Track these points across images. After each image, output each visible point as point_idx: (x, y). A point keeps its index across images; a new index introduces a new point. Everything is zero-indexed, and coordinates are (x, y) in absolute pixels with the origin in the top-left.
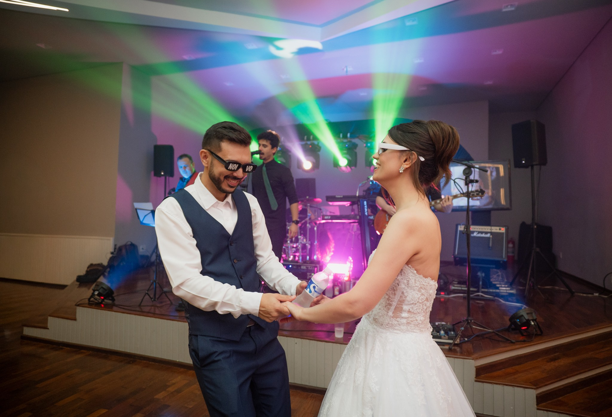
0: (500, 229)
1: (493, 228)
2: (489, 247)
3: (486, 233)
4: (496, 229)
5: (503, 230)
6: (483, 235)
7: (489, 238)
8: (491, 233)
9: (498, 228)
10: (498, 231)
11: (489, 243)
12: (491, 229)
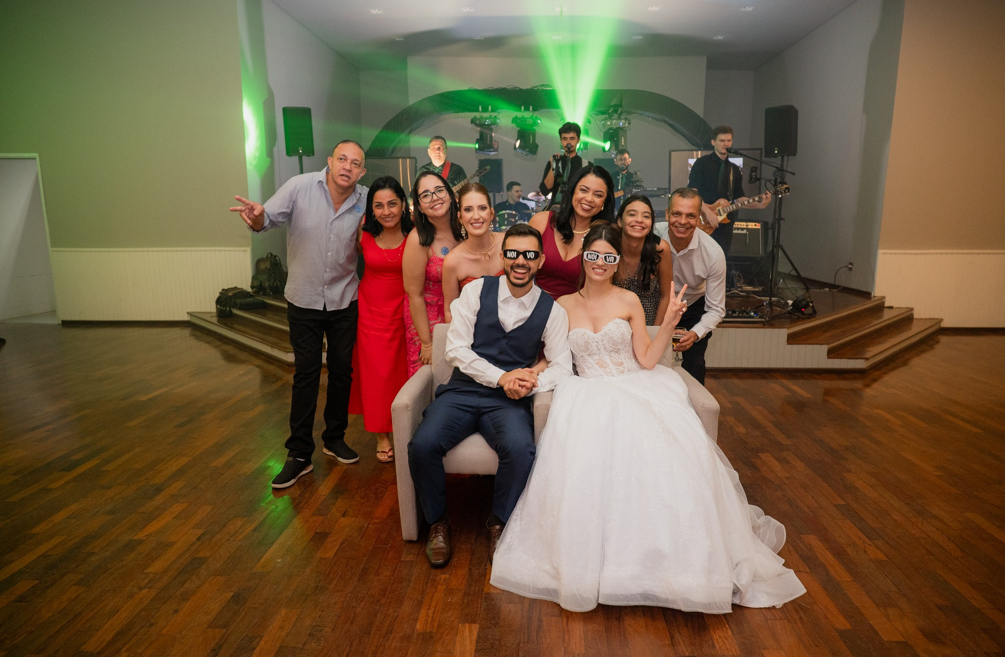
0: (755, 225)
1: (749, 224)
2: (746, 244)
3: (742, 229)
4: (752, 225)
5: (758, 226)
6: (740, 232)
7: (746, 234)
8: (747, 229)
9: (754, 224)
10: (754, 227)
11: (746, 240)
12: (747, 225)
